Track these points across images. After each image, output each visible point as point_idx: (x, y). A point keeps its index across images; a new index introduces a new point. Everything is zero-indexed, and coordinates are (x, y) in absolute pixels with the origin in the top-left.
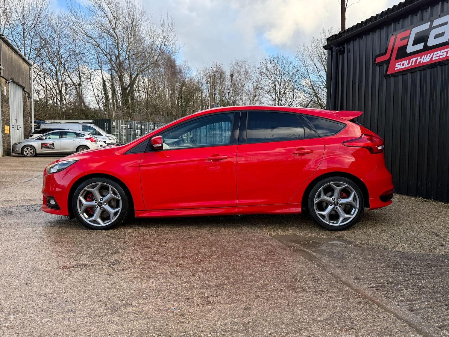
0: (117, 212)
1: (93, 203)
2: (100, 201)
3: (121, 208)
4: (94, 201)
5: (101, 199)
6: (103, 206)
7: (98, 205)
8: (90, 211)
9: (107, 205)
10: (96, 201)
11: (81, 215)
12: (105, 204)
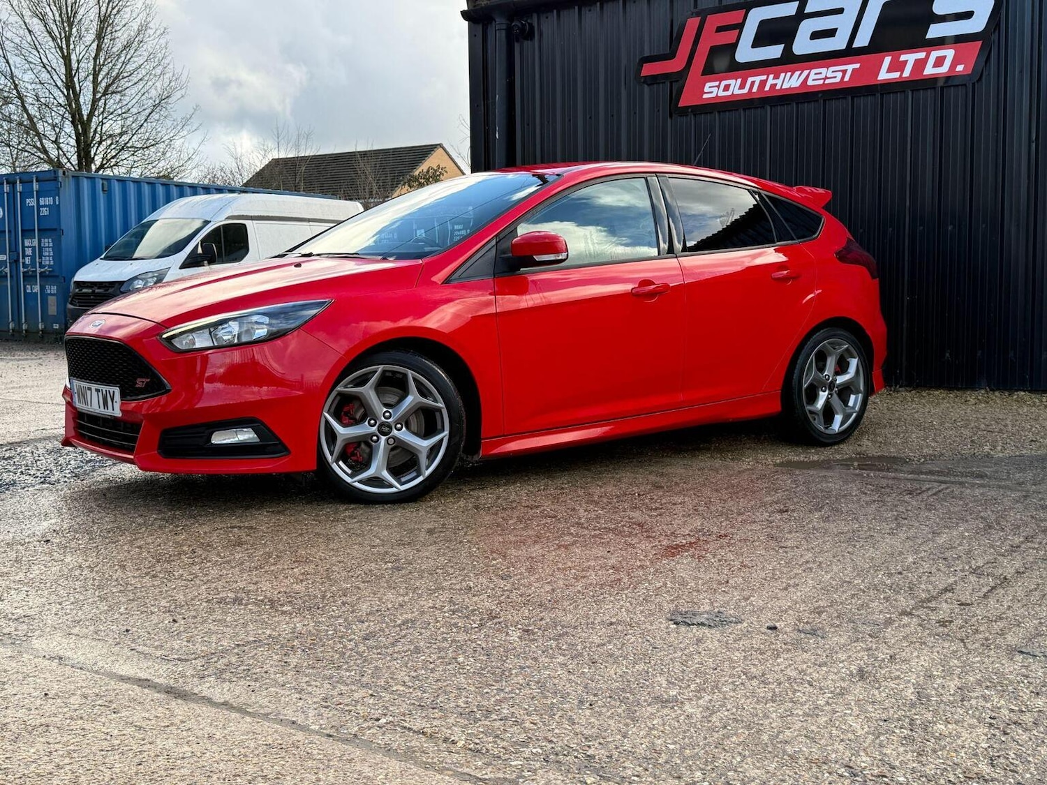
0: (438, 445)
1: (365, 429)
2: (383, 419)
3: (446, 432)
4: (366, 423)
5: (387, 414)
6: (395, 432)
7: (379, 431)
8: (357, 454)
9: (404, 429)
10: (372, 422)
11: (334, 466)
12: (399, 426)
